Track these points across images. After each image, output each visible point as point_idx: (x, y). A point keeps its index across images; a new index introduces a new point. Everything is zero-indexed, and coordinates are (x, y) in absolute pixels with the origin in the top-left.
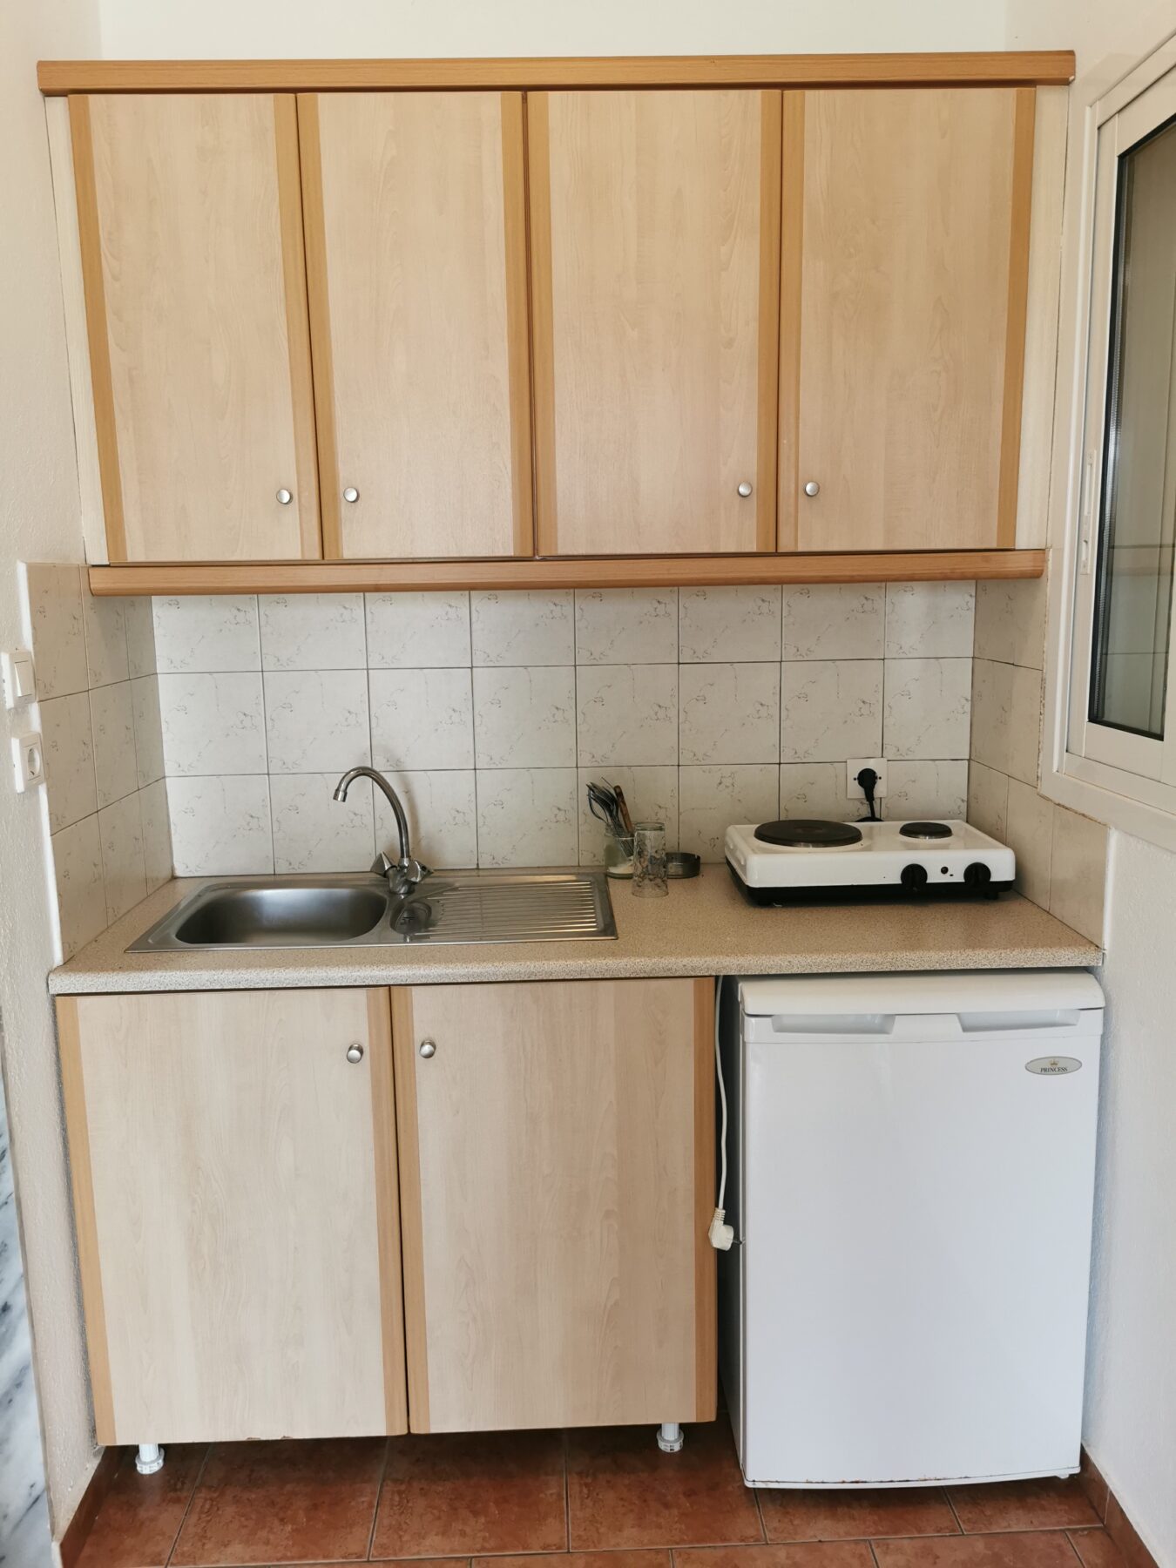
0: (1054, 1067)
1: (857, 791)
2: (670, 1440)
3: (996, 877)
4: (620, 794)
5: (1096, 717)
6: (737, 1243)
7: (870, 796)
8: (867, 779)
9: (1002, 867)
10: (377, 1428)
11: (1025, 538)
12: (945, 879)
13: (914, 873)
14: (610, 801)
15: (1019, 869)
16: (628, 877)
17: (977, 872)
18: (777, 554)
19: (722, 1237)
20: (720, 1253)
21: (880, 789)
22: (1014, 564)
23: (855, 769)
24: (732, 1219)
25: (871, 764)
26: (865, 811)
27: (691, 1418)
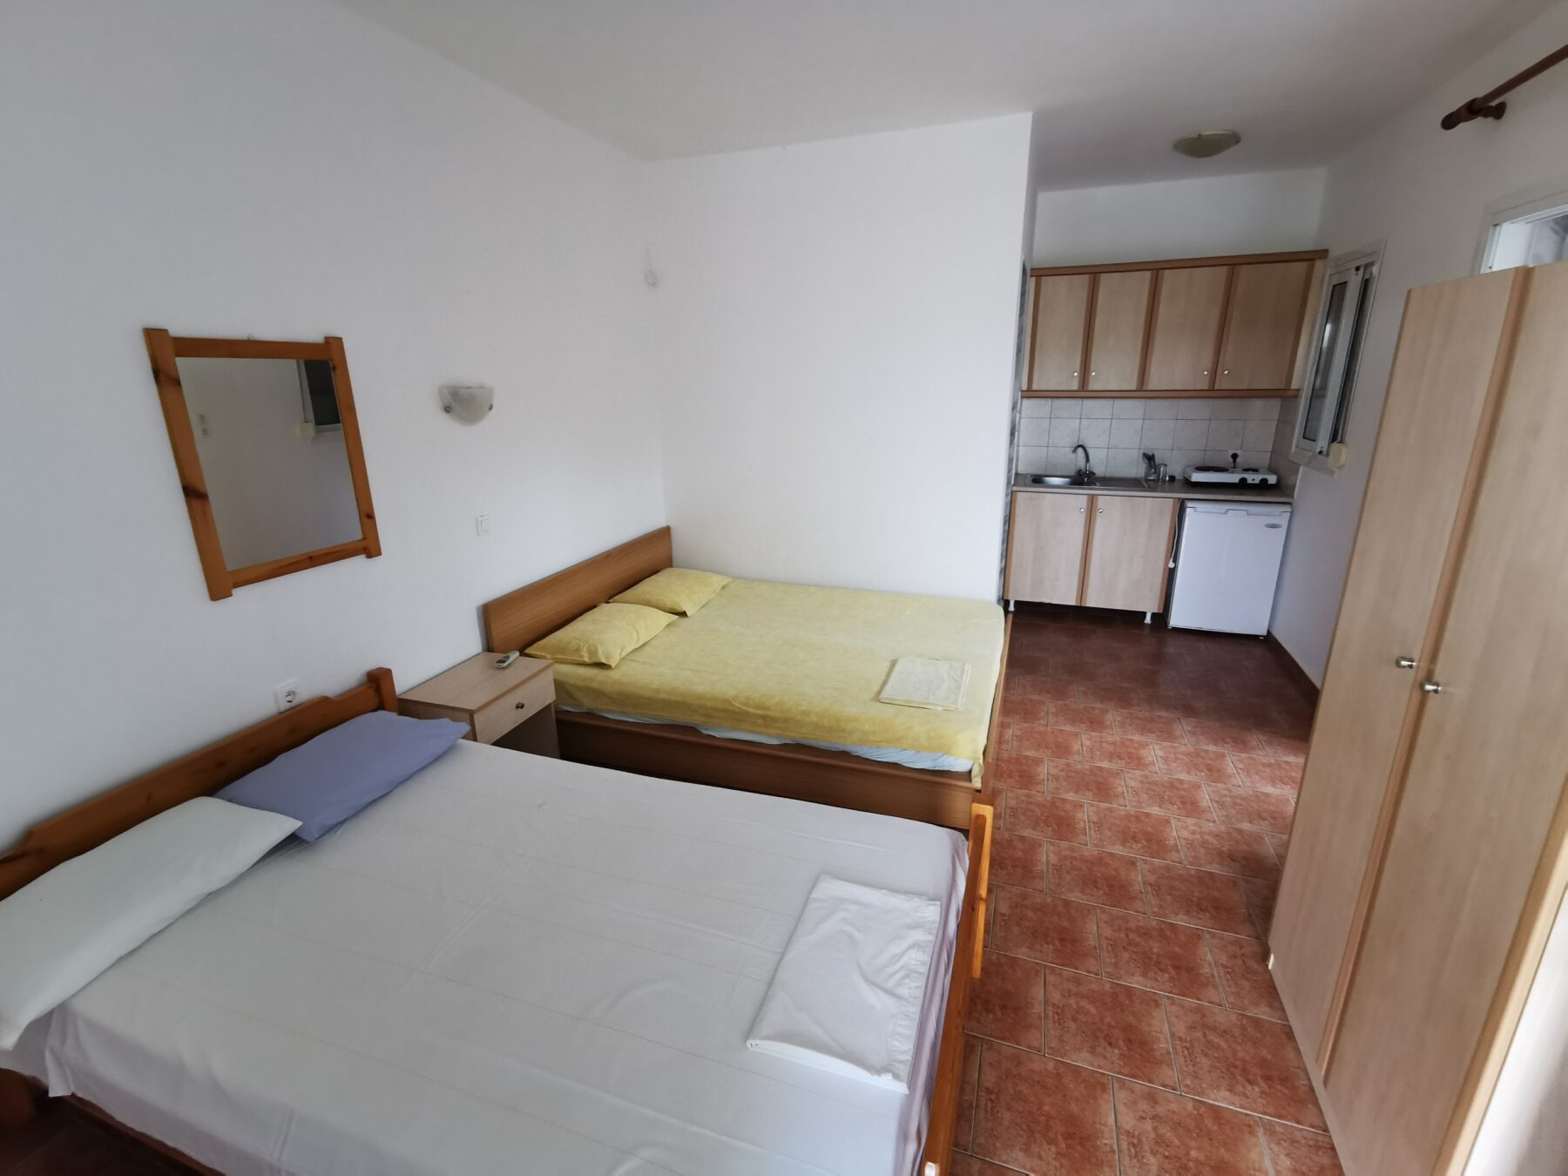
0: (1273, 526)
1: (1231, 460)
2: (1148, 620)
3: (1269, 482)
4: (1153, 455)
5: (1304, 437)
6: (1175, 567)
7: (1235, 461)
8: (1235, 456)
9: (1272, 479)
10: (1073, 603)
11: (1294, 386)
12: (1253, 482)
13: (1243, 480)
14: (1150, 458)
15: (1278, 480)
16: (1153, 480)
17: (1264, 481)
18: (1214, 390)
19: (1171, 565)
20: (1170, 569)
21: (1238, 460)
22: (1289, 393)
23: (1231, 452)
24: (1175, 560)
25: (1238, 452)
26: (1233, 466)
27: (1156, 611)
